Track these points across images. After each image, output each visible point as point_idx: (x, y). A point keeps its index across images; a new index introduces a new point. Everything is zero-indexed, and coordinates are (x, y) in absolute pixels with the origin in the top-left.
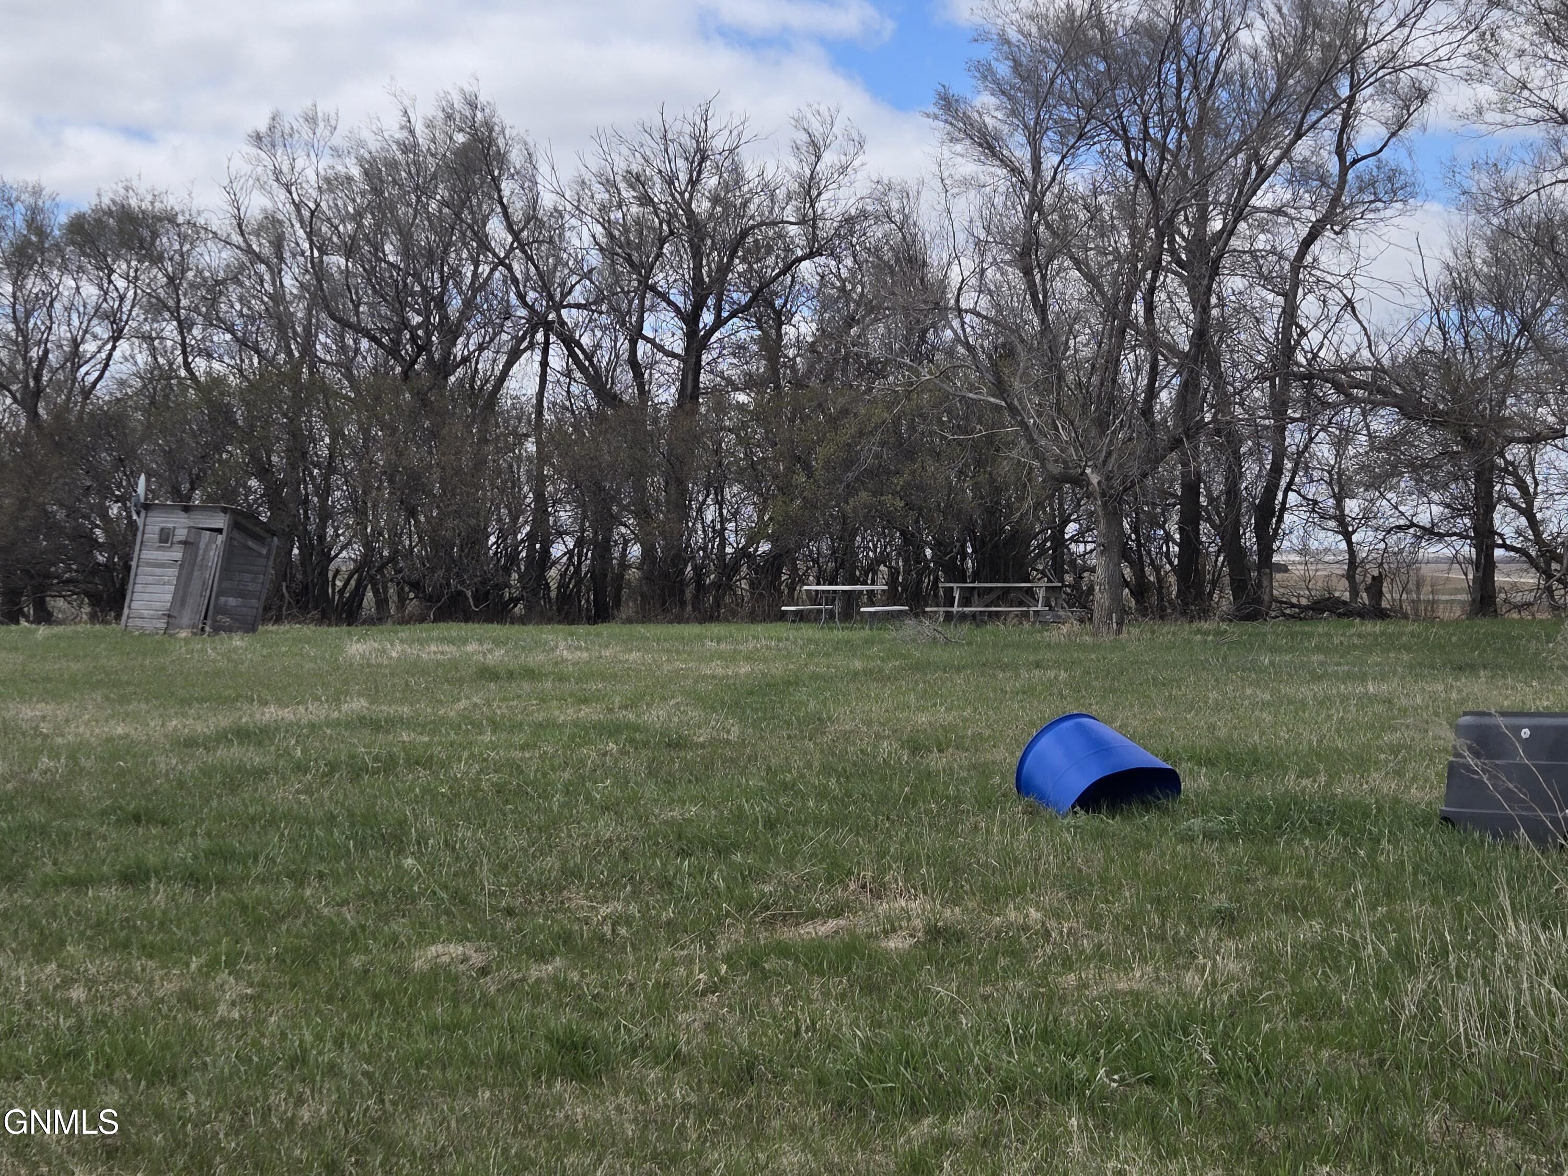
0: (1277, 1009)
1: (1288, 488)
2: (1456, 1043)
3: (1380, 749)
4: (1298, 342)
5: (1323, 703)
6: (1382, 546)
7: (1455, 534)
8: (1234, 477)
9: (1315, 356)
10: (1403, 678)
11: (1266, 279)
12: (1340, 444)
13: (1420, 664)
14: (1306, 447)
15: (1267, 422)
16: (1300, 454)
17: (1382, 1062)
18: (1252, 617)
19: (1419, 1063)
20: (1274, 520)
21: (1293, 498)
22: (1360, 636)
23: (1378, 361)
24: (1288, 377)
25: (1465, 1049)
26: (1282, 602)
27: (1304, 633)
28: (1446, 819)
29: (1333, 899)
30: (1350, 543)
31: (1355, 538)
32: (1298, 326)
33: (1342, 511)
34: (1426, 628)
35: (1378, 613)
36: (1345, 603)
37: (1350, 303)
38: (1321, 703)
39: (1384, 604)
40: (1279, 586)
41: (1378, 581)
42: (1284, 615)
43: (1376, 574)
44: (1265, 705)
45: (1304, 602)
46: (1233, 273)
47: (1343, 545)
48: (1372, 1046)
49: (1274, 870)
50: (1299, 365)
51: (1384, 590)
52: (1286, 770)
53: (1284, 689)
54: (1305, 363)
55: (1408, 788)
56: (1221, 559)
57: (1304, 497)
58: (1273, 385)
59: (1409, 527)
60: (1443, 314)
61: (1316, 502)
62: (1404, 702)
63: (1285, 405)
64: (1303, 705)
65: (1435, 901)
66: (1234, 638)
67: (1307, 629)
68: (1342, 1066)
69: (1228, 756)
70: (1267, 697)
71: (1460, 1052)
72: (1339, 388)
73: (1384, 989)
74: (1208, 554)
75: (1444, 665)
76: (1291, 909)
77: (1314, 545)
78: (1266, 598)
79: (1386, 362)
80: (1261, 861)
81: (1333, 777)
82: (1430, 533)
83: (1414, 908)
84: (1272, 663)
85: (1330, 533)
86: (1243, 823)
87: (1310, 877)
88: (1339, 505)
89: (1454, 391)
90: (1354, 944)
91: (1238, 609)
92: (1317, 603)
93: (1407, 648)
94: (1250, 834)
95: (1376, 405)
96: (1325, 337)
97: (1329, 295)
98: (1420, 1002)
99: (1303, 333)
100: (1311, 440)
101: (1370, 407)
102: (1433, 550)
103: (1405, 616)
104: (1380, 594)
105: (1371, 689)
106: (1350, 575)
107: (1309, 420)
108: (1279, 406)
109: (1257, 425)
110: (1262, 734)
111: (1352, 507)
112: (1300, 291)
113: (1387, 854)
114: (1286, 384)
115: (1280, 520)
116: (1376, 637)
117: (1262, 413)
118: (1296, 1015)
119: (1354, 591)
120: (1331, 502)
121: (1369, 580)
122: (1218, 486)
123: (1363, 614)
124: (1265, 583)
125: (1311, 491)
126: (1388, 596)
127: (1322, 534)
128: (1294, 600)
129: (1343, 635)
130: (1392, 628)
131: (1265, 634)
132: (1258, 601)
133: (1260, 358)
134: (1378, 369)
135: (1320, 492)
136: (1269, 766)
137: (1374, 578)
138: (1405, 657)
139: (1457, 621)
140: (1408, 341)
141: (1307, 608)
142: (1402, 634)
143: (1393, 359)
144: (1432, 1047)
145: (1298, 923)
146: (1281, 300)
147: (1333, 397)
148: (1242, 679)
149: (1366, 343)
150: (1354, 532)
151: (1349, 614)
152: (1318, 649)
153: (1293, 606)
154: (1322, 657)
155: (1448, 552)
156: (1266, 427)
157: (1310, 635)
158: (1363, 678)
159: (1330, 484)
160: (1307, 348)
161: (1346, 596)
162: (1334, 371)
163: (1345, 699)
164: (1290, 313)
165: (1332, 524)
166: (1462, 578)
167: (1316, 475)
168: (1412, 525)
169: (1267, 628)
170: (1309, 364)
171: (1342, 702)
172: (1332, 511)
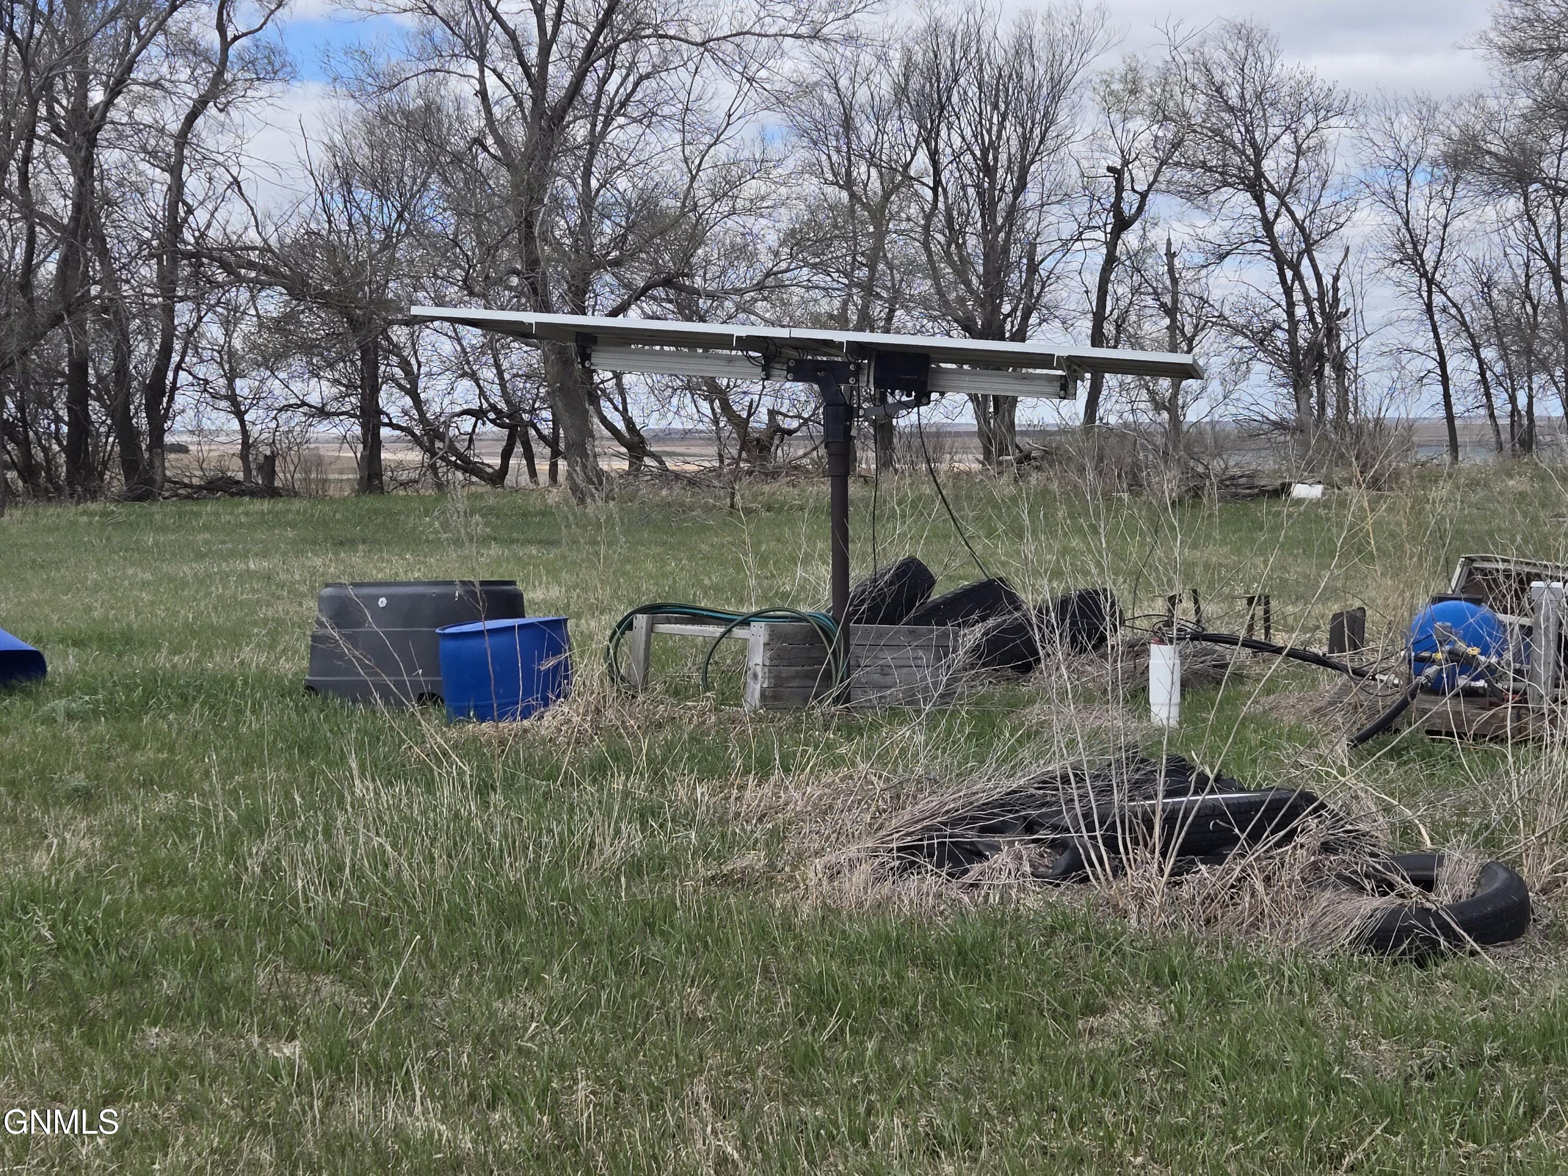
0: (123, 881)
1: (178, 367)
2: (295, 899)
3: (255, 624)
4: (185, 220)
5: (203, 581)
6: (273, 425)
7: (343, 413)
8: (123, 354)
9: (203, 235)
10: (284, 554)
11: (152, 155)
12: (228, 325)
13: (302, 540)
14: (196, 326)
15: (155, 301)
16: (190, 332)
17: (221, 924)
18: (141, 498)
19: (257, 921)
20: (165, 400)
21: (183, 377)
22: (247, 514)
23: (265, 241)
24: (176, 256)
25: (302, 905)
26: (175, 483)
27: (192, 513)
28: (310, 688)
29: (190, 772)
30: (242, 423)
31: (247, 417)
32: (185, 203)
33: (233, 390)
34: (314, 505)
35: (271, 492)
36: (238, 482)
37: (236, 182)
38: (202, 582)
39: (277, 483)
40: (173, 464)
41: (270, 460)
42: (177, 495)
43: (268, 453)
44: (144, 584)
45: (196, 481)
46: (111, 145)
47: (235, 425)
48: (213, 908)
49: (136, 747)
50: (186, 243)
51: (277, 469)
52: (159, 647)
53: (165, 568)
54: (192, 241)
55: (277, 659)
56: (111, 439)
57: (195, 377)
58: (160, 263)
59: (299, 406)
60: (327, 197)
61: (206, 382)
62: (283, 576)
63: (174, 283)
64: (184, 584)
65: (290, 767)
66: (121, 519)
67: (195, 508)
68: (181, 930)
69: (101, 637)
70: (148, 576)
71: (298, 908)
72: (225, 265)
73: (231, 853)
74: (99, 435)
75: (326, 540)
76: (148, 783)
77: (206, 424)
78: (158, 478)
79: (273, 242)
80: (123, 737)
81: (207, 652)
82: (322, 412)
83: (271, 776)
84: (156, 543)
85: (222, 413)
86: (110, 701)
87: (172, 750)
88: (231, 385)
89: (338, 273)
90: (206, 812)
91: (130, 490)
92: (210, 482)
93: (293, 525)
94: (114, 712)
95: (264, 285)
96: (212, 215)
97: (215, 174)
98: (264, 863)
99: (190, 211)
100: (200, 319)
101: (256, 286)
102: (323, 430)
103: (296, 494)
104: (274, 472)
105: (252, 566)
106: (244, 456)
107: (198, 300)
108: (166, 284)
109: (144, 304)
110: (138, 613)
111: (243, 387)
112: (186, 168)
113: (250, 724)
114: (174, 261)
115: (171, 399)
116: (263, 514)
117: (149, 291)
118: (142, 886)
119: (247, 470)
120: (222, 382)
121: (261, 459)
122: (107, 366)
123: (254, 493)
124: (157, 463)
125: (201, 371)
126: (281, 475)
127: (215, 414)
128: (186, 480)
129: (232, 513)
130: (280, 506)
131: (153, 514)
132: (151, 481)
133: (147, 235)
134: (266, 249)
135: (211, 372)
136: (142, 644)
137: (266, 457)
138: (290, 533)
139: (345, 499)
140: (294, 222)
141: (200, 488)
142: (289, 511)
143: (280, 240)
144: (272, 905)
145: (156, 797)
146: (167, 176)
147: (221, 277)
148: (125, 559)
149: (253, 222)
150: (246, 411)
151: (242, 493)
152: (206, 528)
153: (186, 486)
154: (207, 536)
155: (337, 432)
156: (154, 306)
157: (198, 515)
158: (245, 556)
159: (221, 364)
160: (194, 226)
161: (240, 476)
162: (222, 250)
163: (224, 577)
164: (177, 189)
165: (224, 404)
166: (350, 455)
167: (207, 354)
168: (304, 404)
169: (155, 508)
170: (197, 243)
171: (221, 579)
172: (223, 392)
